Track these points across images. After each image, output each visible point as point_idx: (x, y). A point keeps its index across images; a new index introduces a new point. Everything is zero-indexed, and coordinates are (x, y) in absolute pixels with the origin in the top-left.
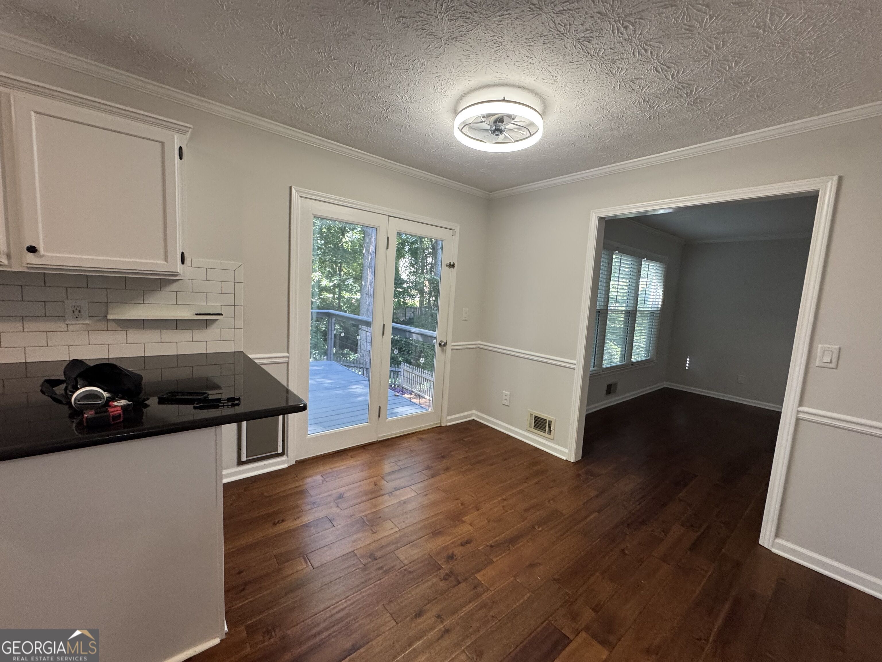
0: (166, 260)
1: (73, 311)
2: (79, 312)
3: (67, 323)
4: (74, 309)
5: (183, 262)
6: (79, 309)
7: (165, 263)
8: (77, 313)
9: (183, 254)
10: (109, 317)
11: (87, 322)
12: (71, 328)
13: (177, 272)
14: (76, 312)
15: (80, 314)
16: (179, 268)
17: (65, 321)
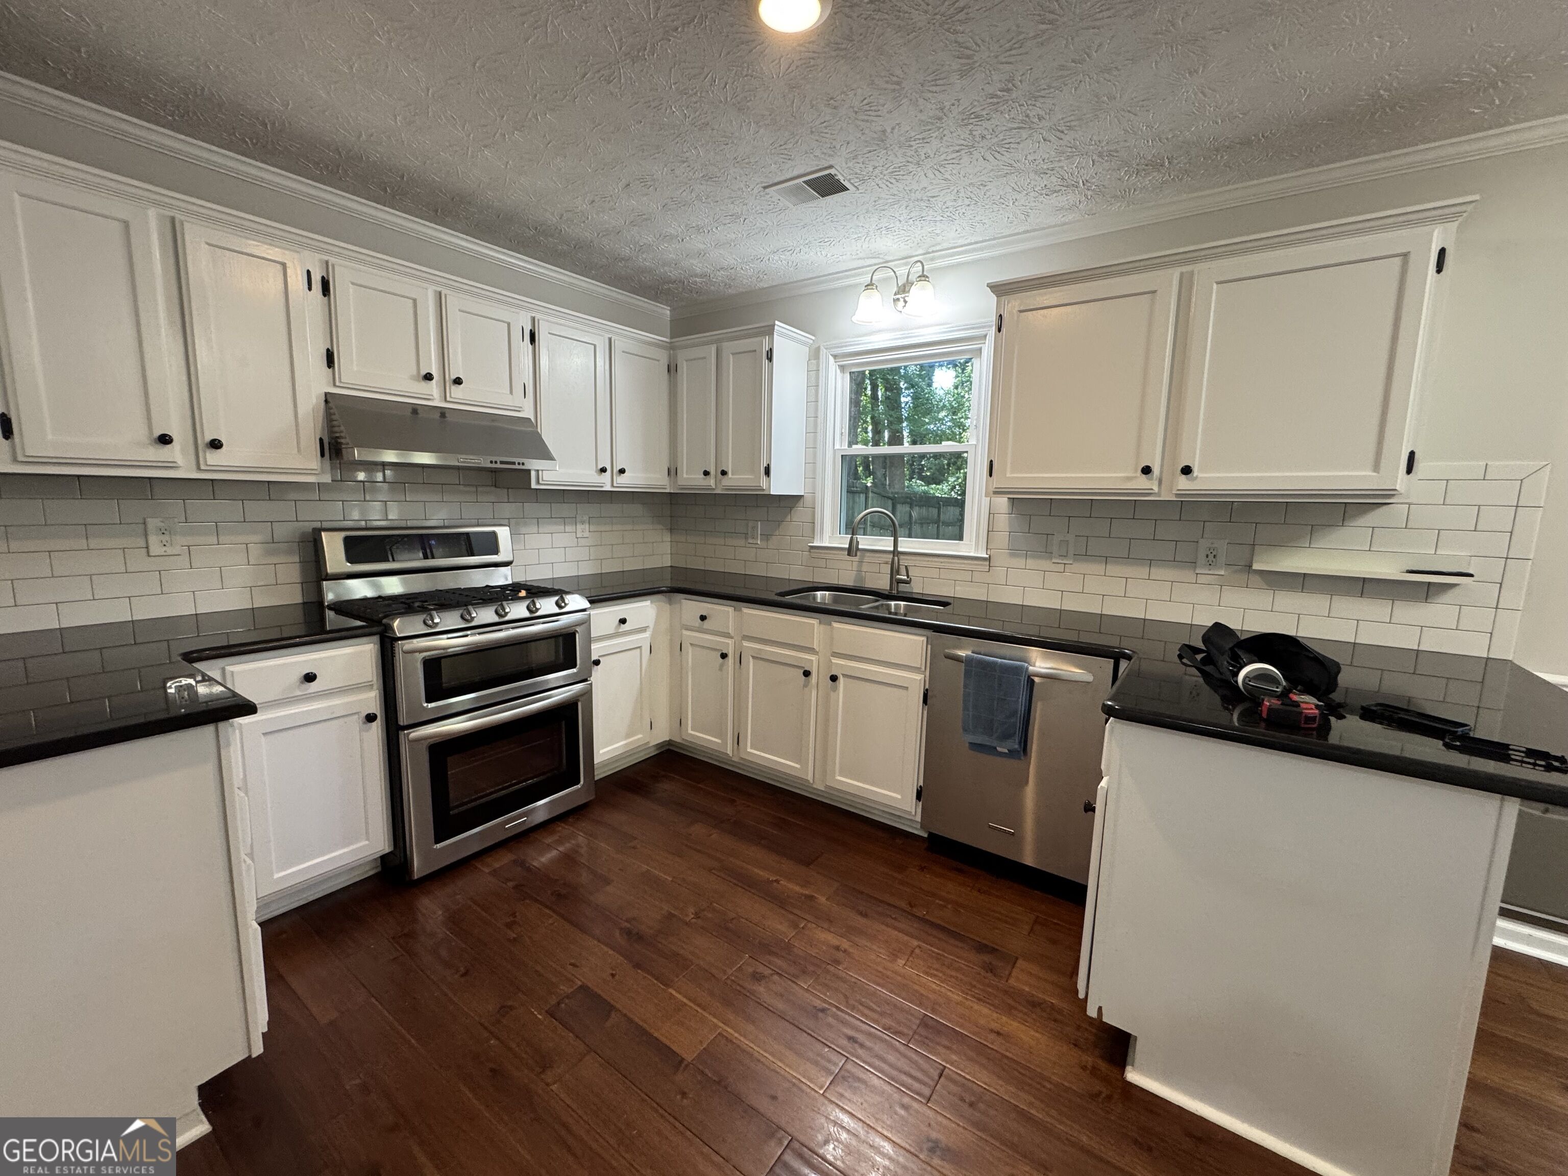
0: (1376, 467)
1: (1207, 556)
2: (1215, 556)
3: (1197, 572)
4: (1209, 553)
5: (1409, 470)
6: (1214, 553)
7: (1375, 474)
8: (1212, 559)
9: (1412, 455)
10: (1256, 566)
11: (1222, 573)
12: (1201, 579)
13: (1395, 490)
14: (1211, 557)
15: (1214, 560)
16: (1401, 481)
17: (1195, 568)
